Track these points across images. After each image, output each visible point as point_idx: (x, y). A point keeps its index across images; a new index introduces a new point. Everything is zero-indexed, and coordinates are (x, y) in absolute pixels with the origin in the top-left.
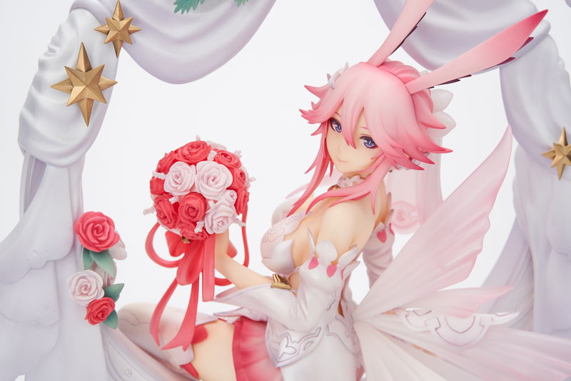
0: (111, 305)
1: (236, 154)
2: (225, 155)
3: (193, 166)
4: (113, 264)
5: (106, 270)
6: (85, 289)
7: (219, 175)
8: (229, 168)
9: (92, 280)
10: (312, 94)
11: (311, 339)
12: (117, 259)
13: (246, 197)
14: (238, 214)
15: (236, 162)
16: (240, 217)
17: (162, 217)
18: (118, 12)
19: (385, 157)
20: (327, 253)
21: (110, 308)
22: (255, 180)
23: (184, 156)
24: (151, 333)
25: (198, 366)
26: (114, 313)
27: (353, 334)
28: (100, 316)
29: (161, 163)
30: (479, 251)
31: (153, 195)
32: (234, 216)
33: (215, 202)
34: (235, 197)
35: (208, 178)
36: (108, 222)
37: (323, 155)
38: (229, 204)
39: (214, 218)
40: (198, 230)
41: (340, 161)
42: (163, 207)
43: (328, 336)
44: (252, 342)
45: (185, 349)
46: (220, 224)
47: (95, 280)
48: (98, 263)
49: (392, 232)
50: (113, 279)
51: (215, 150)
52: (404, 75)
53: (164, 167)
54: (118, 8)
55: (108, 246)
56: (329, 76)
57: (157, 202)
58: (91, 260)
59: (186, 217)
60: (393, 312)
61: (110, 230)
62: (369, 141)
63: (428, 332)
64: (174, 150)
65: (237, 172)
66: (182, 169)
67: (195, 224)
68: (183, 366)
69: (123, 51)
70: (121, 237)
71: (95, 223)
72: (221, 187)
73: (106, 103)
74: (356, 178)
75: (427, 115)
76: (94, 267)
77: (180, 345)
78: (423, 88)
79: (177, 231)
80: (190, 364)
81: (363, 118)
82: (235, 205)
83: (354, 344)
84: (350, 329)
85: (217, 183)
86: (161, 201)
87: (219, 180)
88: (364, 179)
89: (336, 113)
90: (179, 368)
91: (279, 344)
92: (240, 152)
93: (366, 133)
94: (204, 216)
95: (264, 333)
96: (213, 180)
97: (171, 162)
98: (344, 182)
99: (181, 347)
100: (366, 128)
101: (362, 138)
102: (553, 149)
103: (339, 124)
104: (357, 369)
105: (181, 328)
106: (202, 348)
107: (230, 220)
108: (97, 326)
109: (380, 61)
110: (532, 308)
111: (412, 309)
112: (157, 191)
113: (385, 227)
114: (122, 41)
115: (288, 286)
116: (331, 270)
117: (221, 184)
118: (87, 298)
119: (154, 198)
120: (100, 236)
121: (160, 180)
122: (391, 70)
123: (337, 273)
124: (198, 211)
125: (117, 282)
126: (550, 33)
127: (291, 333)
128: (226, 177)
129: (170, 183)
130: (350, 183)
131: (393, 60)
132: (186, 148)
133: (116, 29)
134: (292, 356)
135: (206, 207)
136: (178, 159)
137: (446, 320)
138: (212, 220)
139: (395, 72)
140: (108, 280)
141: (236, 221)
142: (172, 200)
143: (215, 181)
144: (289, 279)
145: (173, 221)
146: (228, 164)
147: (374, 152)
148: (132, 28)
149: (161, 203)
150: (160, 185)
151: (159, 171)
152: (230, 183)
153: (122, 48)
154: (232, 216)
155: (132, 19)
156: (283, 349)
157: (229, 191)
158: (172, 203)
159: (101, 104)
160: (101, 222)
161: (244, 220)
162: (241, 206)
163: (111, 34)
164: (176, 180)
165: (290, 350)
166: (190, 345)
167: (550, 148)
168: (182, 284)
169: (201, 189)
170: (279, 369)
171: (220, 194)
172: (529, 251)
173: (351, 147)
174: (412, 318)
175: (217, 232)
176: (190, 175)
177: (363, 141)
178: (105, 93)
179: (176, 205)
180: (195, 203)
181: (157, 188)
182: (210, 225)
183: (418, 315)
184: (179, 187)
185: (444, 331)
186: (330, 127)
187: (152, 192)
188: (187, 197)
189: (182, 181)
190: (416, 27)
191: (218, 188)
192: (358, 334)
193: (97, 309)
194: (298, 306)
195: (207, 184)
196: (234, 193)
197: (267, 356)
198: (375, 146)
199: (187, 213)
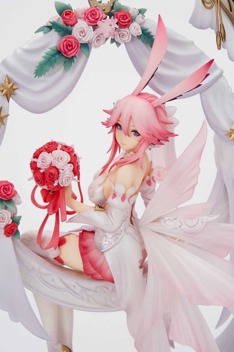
0: (16, 227)
1: (72, 146)
2: (66, 147)
3: (50, 153)
4: (16, 207)
5: (12, 209)
6: (2, 219)
7: (64, 156)
8: (69, 153)
9: (5, 214)
10: (107, 114)
11: (118, 236)
12: (17, 205)
13: (78, 167)
14: (75, 176)
15: (72, 150)
16: (76, 177)
17: (37, 180)
18: (7, 80)
19: (144, 140)
20: (120, 190)
21: (15, 228)
22: (82, 158)
23: (46, 149)
24: (38, 243)
25: (63, 257)
26: (18, 231)
27: (139, 233)
28: (11, 232)
29: (34, 154)
30: (197, 184)
31: (32, 170)
32: (73, 177)
33: (63, 170)
34: (73, 167)
35: (58, 158)
36: (11, 185)
37: (114, 143)
38: (69, 171)
39: (63, 178)
40: (55, 184)
41: (123, 144)
42: (37, 175)
43: (126, 234)
44: (88, 242)
45: (55, 249)
46: (66, 181)
47: (6, 214)
48: (8, 206)
49: (154, 181)
50: (16, 214)
51: (61, 145)
52: (150, 99)
53: (36, 156)
54: (7, 78)
55: (12, 197)
56: (114, 103)
57: (34, 173)
58: (4, 205)
59: (49, 178)
60: (157, 220)
61: (12, 189)
62: (136, 133)
63: (176, 228)
64: (40, 148)
65: (73, 154)
66: (45, 155)
67: (54, 182)
68: (55, 258)
69: (11, 99)
70: (18, 193)
71: (4, 186)
72: (65, 162)
73: (5, 125)
74: (132, 153)
75: (163, 118)
76: (6, 208)
77: (52, 247)
78: (160, 104)
79: (45, 187)
80: (58, 256)
81: (131, 122)
82: (73, 171)
83: (140, 238)
84: (137, 231)
85: (63, 160)
86: (36, 172)
87: (64, 159)
88: (135, 152)
89: (118, 120)
90: (53, 260)
91: (102, 240)
92: (73, 145)
93: (134, 128)
94: (58, 178)
95: (94, 237)
96: (61, 159)
97: (39, 153)
98: (126, 155)
99: (53, 248)
100: (134, 126)
101: (132, 131)
102: (230, 132)
103: (120, 126)
104: (142, 251)
105: (52, 238)
106: (64, 247)
107: (71, 178)
108: (10, 238)
109: (137, 93)
110: (229, 215)
111: (167, 218)
112: (34, 168)
113: (150, 178)
114: (10, 94)
115: (103, 209)
116: (123, 198)
117: (65, 161)
118: (3, 224)
119: (32, 172)
120: (8, 192)
121: (35, 162)
122: (144, 97)
123: (126, 200)
124: (54, 175)
125: (18, 215)
126: (223, 75)
127: (107, 234)
128: (67, 157)
129: (40, 163)
130: (129, 155)
131: (144, 92)
132: (46, 145)
133: (7, 89)
134: (109, 245)
135: (58, 173)
136: (43, 150)
137: (185, 222)
138: (62, 179)
139: (146, 97)
140: (13, 215)
141: (74, 179)
142: (42, 171)
143: (62, 159)
144: (104, 207)
145: (43, 182)
146: (67, 151)
147: (139, 138)
148: (14, 87)
149: (36, 174)
150: (35, 165)
151: (34, 157)
152: (69, 160)
153: (10, 98)
154: (71, 176)
155: (14, 83)
156: (104, 243)
157: (69, 164)
158: (42, 172)
159: (3, 126)
160: (8, 185)
161: (79, 179)
162: (76, 172)
163: (5, 91)
164: (42, 161)
165: (107, 243)
166: (58, 246)
167: (229, 131)
168: (51, 215)
169: (55, 164)
170: (103, 252)
171: (65, 166)
172: (225, 186)
173: (127, 136)
174: (168, 222)
175: (65, 186)
176: (49, 158)
177: (133, 133)
178: (4, 121)
179: (44, 173)
180: (53, 171)
181: (34, 166)
182: (61, 182)
183: (170, 220)
184: (44, 164)
185: (184, 227)
186: (117, 129)
187: (32, 169)
188: (49, 169)
189: (46, 161)
190: (153, 75)
191: (64, 163)
192: (142, 233)
193: (9, 229)
194: (109, 218)
195: (58, 161)
196: (72, 165)
197: (97, 247)
198: (139, 135)
199: (49, 176)
